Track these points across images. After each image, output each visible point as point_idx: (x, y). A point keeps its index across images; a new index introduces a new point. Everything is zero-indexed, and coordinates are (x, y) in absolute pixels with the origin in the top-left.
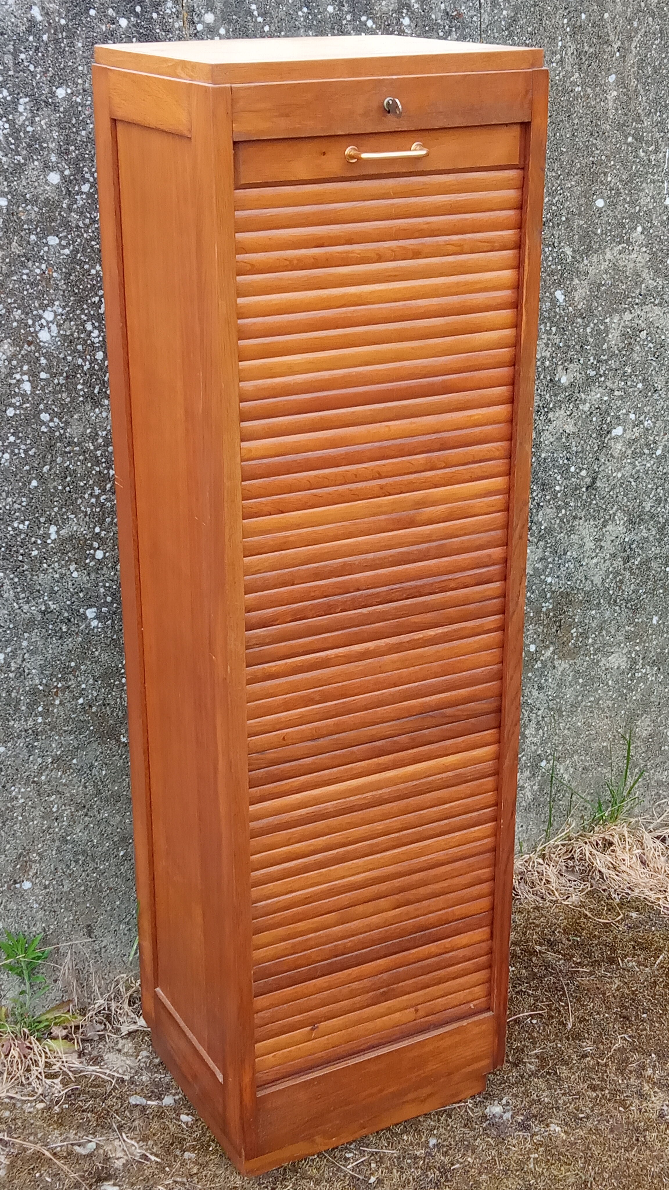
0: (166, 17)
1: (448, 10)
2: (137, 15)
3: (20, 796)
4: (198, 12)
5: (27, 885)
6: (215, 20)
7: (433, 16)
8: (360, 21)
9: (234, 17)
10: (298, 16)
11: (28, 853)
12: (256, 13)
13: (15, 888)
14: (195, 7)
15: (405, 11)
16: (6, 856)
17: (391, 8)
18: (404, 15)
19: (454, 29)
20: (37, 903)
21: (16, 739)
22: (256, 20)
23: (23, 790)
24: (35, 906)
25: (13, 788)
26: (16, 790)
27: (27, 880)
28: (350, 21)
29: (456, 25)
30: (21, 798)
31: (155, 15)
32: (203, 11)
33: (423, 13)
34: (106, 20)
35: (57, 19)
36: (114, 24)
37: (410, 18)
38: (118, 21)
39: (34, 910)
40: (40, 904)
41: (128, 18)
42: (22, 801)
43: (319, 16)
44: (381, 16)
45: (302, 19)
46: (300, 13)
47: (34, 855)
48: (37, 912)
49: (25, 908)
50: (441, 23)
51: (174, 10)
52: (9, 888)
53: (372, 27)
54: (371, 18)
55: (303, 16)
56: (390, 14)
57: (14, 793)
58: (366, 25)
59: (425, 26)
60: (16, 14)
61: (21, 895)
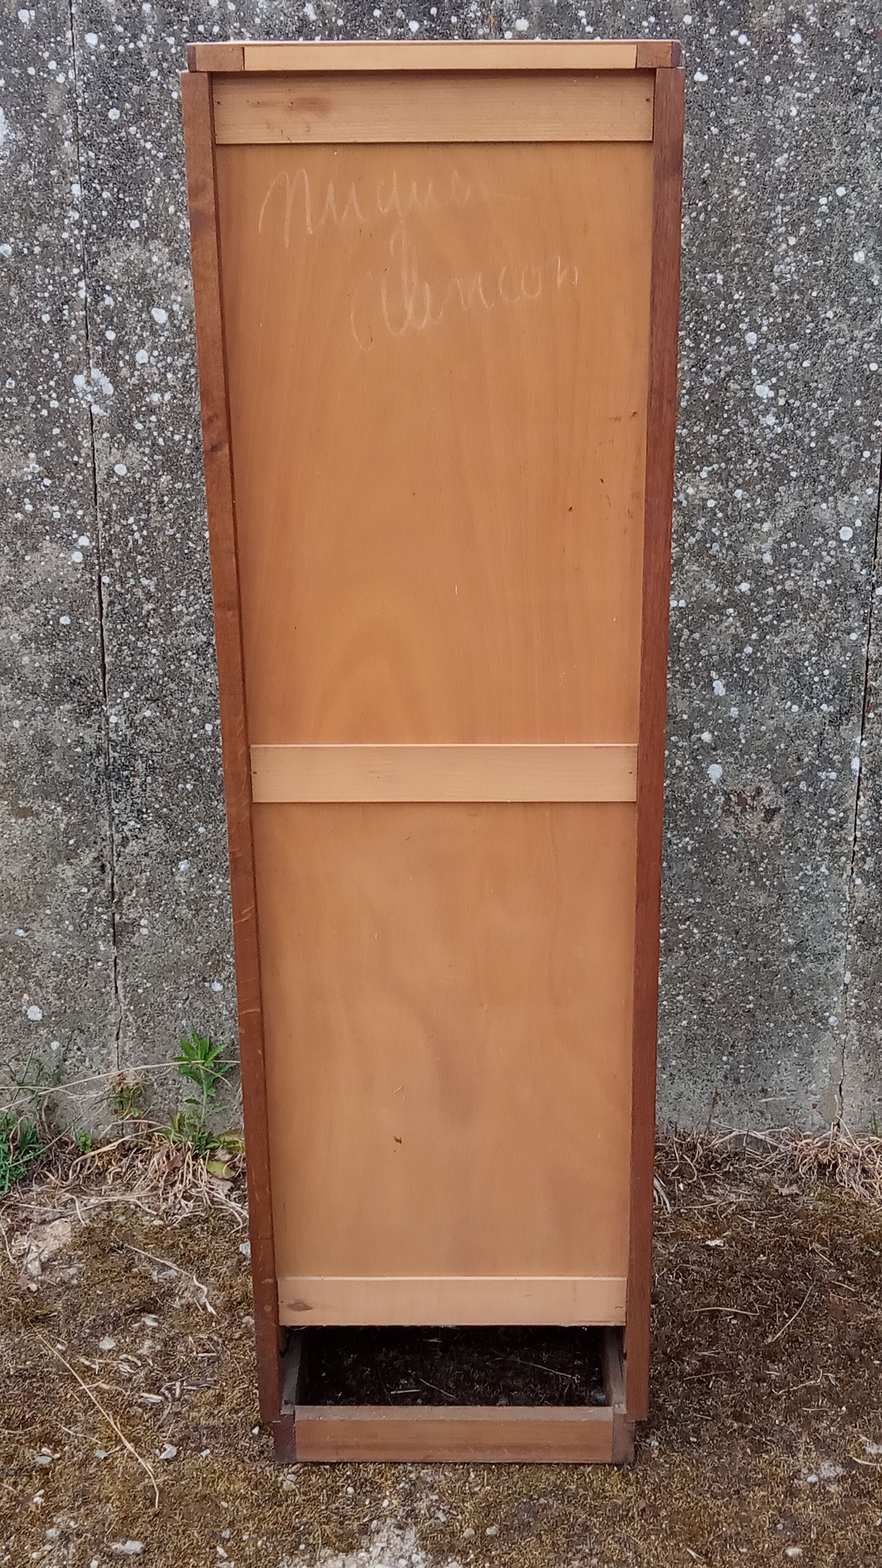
0: (468, 22)
1: (861, 27)
2: (431, 19)
3: (217, 887)
4: (508, 17)
5: (217, 987)
6: (529, 28)
7: (838, 34)
8: (729, 36)
9: (555, 25)
10: (641, 27)
11: (221, 953)
12: (584, 21)
13: (204, 986)
14: (505, 11)
15: (795, 25)
16: (197, 949)
17: (775, 21)
18: (794, 30)
19: (867, 52)
20: (227, 1009)
21: (218, 823)
22: (584, 29)
23: (221, 880)
24: (225, 1012)
25: (210, 876)
26: (214, 879)
27: (219, 981)
28: (714, 36)
29: (871, 47)
30: (219, 888)
31: (454, 19)
32: (514, 16)
33: (822, 29)
34: (393, 23)
35: (333, 19)
36: (402, 27)
37: (803, 36)
38: (407, 25)
39: (223, 1017)
40: (230, 1012)
41: (420, 22)
42: (219, 892)
43: (671, 28)
44: (760, 31)
45: (647, 31)
46: (645, 24)
47: (229, 956)
48: (226, 1020)
49: (213, 1012)
50: (850, 42)
51: (479, 14)
52: (197, 984)
53: (745, 44)
54: (744, 32)
55: (648, 27)
56: (774, 28)
57: (211, 881)
58: (736, 41)
59: (823, 46)
60: (286, 12)
61: (210, 996)
